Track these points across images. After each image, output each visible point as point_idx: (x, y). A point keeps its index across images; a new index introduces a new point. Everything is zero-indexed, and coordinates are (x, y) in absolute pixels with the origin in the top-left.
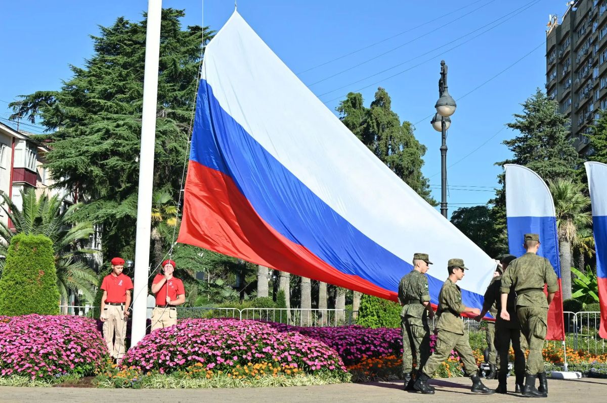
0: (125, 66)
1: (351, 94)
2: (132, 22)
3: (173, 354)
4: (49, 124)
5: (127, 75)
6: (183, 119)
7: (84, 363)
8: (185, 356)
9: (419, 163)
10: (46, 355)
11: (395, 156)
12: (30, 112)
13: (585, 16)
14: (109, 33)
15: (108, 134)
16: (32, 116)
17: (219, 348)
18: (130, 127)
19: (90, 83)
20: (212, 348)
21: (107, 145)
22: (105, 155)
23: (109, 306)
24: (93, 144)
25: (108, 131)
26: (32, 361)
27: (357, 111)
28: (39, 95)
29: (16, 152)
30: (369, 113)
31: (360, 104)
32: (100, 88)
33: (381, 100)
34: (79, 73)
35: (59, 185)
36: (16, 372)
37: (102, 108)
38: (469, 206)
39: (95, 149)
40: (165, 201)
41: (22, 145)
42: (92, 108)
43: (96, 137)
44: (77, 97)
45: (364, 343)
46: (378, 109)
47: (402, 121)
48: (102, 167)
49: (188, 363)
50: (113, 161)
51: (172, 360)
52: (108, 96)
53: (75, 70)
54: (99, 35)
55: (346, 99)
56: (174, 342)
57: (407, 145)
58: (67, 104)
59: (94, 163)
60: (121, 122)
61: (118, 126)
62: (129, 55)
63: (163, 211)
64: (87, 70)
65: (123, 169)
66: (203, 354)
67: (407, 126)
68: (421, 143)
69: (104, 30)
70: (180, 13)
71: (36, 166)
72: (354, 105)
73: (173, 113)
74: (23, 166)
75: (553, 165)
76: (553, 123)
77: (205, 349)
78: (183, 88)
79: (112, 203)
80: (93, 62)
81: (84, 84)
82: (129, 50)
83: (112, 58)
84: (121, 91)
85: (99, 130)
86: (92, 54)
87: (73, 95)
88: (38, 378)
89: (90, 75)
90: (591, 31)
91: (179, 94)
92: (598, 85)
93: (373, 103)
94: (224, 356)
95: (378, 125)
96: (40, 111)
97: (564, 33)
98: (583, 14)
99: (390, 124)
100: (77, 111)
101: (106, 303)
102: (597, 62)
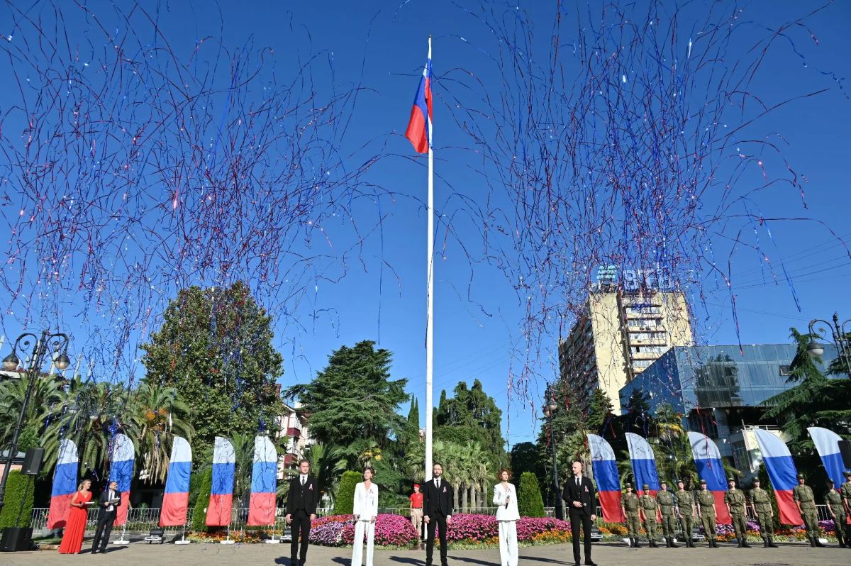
0: (346, 371)
1: (460, 382)
2: (349, 347)
3: (457, 533)
4: (302, 402)
5: (348, 376)
6: (379, 400)
7: (414, 538)
8: (462, 534)
9: (498, 420)
10: (401, 535)
11: (486, 417)
12: (292, 395)
13: (579, 338)
14: (337, 354)
15: (341, 409)
16: (292, 397)
17: (477, 529)
18: (354, 405)
19: (327, 380)
20: (474, 530)
21: (341, 415)
22: (340, 421)
23: (415, 510)
24: (333, 415)
25: (341, 407)
26: (397, 538)
27: (464, 392)
28: (297, 386)
29: (291, 419)
30: (470, 393)
31: (466, 387)
32: (332, 383)
33: (477, 386)
34: (321, 375)
35: (312, 438)
36: (390, 543)
37: (334, 394)
38: (522, 442)
39: (335, 417)
40: (374, 445)
41: (294, 415)
42: (327, 394)
43: (334, 411)
44: (319, 387)
45: (534, 526)
46: (476, 391)
47: (488, 396)
48: (338, 427)
49: (464, 538)
50: (345, 424)
51: (456, 536)
52: (336, 387)
53: (318, 373)
54: (332, 355)
55: (457, 385)
56: (456, 527)
57: (492, 410)
58: (314, 391)
59: (334, 425)
60: (348, 402)
61: (346, 404)
62: (348, 365)
63: (373, 451)
64: (325, 373)
65: (349, 428)
66: (471, 533)
67: (491, 399)
68: (499, 408)
69: (334, 352)
70: (374, 343)
71: (300, 427)
72: (462, 389)
73: (374, 397)
74: (293, 427)
75: (570, 419)
76: (568, 396)
77: (471, 530)
78: (376, 382)
79: (342, 447)
80: (328, 369)
81: (323, 381)
82: (348, 363)
83: (339, 367)
84: (344, 384)
85: (336, 407)
86: (327, 365)
87: (316, 386)
88: (401, 546)
89: (326, 376)
90: (582, 346)
91: (374, 385)
92: (589, 375)
93: (473, 388)
94: (480, 533)
95: (476, 399)
96: (297, 395)
97: (568, 346)
98: (578, 336)
99: (482, 399)
100: (319, 395)
101: (413, 508)
102: (588, 362)
